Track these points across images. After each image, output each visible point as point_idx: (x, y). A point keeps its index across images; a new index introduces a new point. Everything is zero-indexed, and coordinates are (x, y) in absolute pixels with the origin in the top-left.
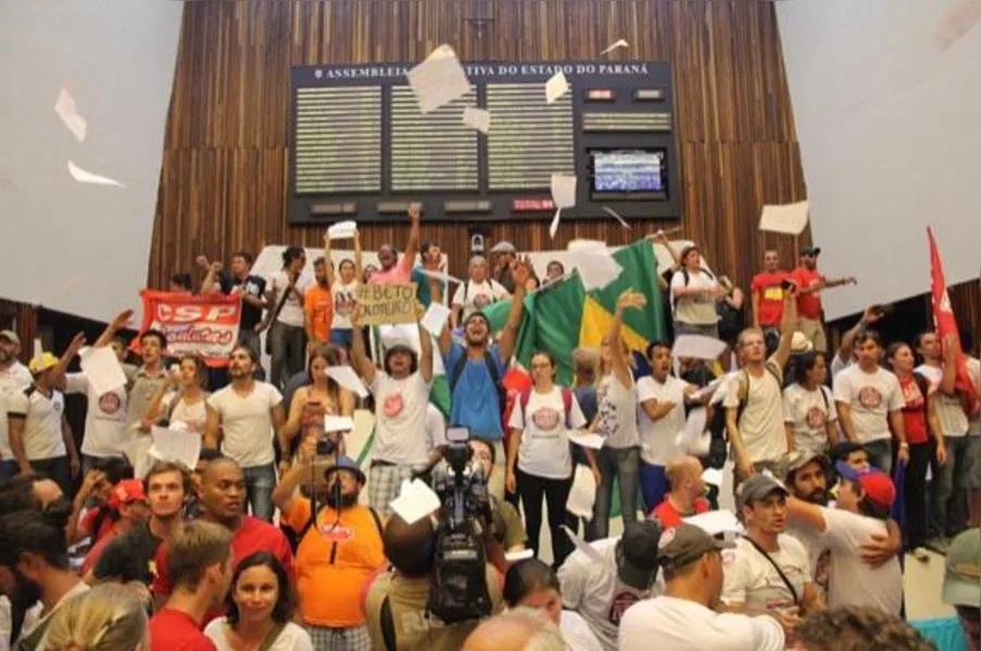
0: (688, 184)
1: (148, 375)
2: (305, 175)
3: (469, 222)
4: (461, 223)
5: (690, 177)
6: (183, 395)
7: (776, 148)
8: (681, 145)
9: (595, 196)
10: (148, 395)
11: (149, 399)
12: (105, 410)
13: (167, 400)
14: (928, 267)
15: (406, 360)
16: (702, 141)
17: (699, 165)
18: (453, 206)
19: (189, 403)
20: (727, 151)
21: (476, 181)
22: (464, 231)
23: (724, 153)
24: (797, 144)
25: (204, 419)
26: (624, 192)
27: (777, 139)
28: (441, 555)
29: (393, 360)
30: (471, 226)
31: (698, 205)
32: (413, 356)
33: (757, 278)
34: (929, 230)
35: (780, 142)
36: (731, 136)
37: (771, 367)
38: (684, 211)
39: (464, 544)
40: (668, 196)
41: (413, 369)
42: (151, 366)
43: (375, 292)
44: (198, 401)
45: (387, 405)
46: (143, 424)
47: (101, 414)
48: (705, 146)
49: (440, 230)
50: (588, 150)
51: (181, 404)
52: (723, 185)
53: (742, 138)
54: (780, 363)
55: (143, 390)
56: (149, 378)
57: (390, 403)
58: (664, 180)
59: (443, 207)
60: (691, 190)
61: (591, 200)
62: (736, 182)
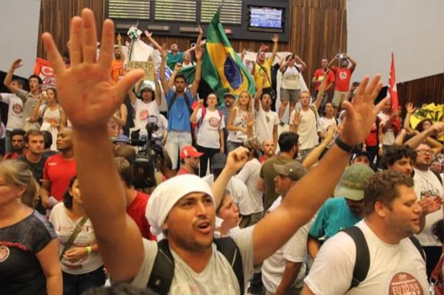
0: (294, 27)
1: (33, 96)
2: (113, 9)
3: (190, 37)
4: (187, 37)
5: (295, 23)
6: (49, 106)
7: (336, 12)
8: (292, 7)
9: (250, 29)
10: (33, 106)
11: (34, 107)
12: (15, 112)
13: (41, 108)
14: (390, 70)
15: (149, 94)
16: (302, 6)
17: (300, 17)
18: (183, 29)
19: (52, 110)
20: (313, 12)
21: (195, 17)
22: (188, 41)
23: (312, 12)
24: (345, 11)
25: (59, 117)
26: (263, 28)
27: (337, 7)
28: (134, 159)
29: (144, 94)
30: (191, 39)
31: (297, 36)
32: (153, 93)
33: (317, 71)
34: (392, 54)
35: (338, 9)
36: (316, 5)
37: (313, 108)
38: (291, 40)
39: (145, 156)
40: (284, 32)
41: (153, 99)
42: (34, 92)
43: (136, 65)
44: (56, 108)
45: (141, 115)
46: (31, 119)
47: (14, 114)
48: (304, 9)
49: (177, 40)
50: (249, 6)
51: (48, 110)
52: (309, 28)
53: (320, 7)
54: (317, 106)
55: (31, 103)
56: (34, 98)
57: (142, 114)
58: (283, 24)
59: (178, 29)
60: (295, 29)
61: (248, 31)
62: (316, 27)
